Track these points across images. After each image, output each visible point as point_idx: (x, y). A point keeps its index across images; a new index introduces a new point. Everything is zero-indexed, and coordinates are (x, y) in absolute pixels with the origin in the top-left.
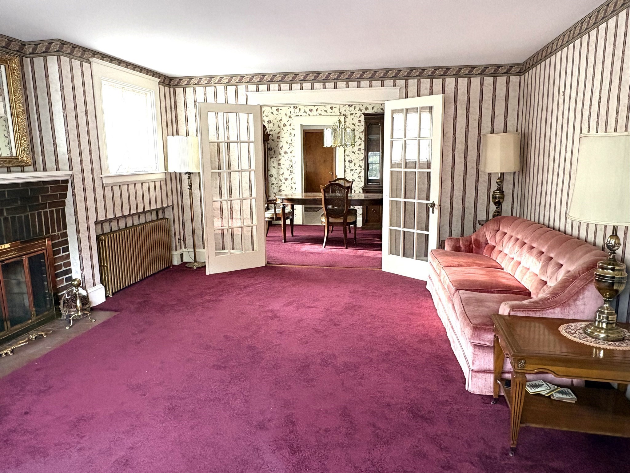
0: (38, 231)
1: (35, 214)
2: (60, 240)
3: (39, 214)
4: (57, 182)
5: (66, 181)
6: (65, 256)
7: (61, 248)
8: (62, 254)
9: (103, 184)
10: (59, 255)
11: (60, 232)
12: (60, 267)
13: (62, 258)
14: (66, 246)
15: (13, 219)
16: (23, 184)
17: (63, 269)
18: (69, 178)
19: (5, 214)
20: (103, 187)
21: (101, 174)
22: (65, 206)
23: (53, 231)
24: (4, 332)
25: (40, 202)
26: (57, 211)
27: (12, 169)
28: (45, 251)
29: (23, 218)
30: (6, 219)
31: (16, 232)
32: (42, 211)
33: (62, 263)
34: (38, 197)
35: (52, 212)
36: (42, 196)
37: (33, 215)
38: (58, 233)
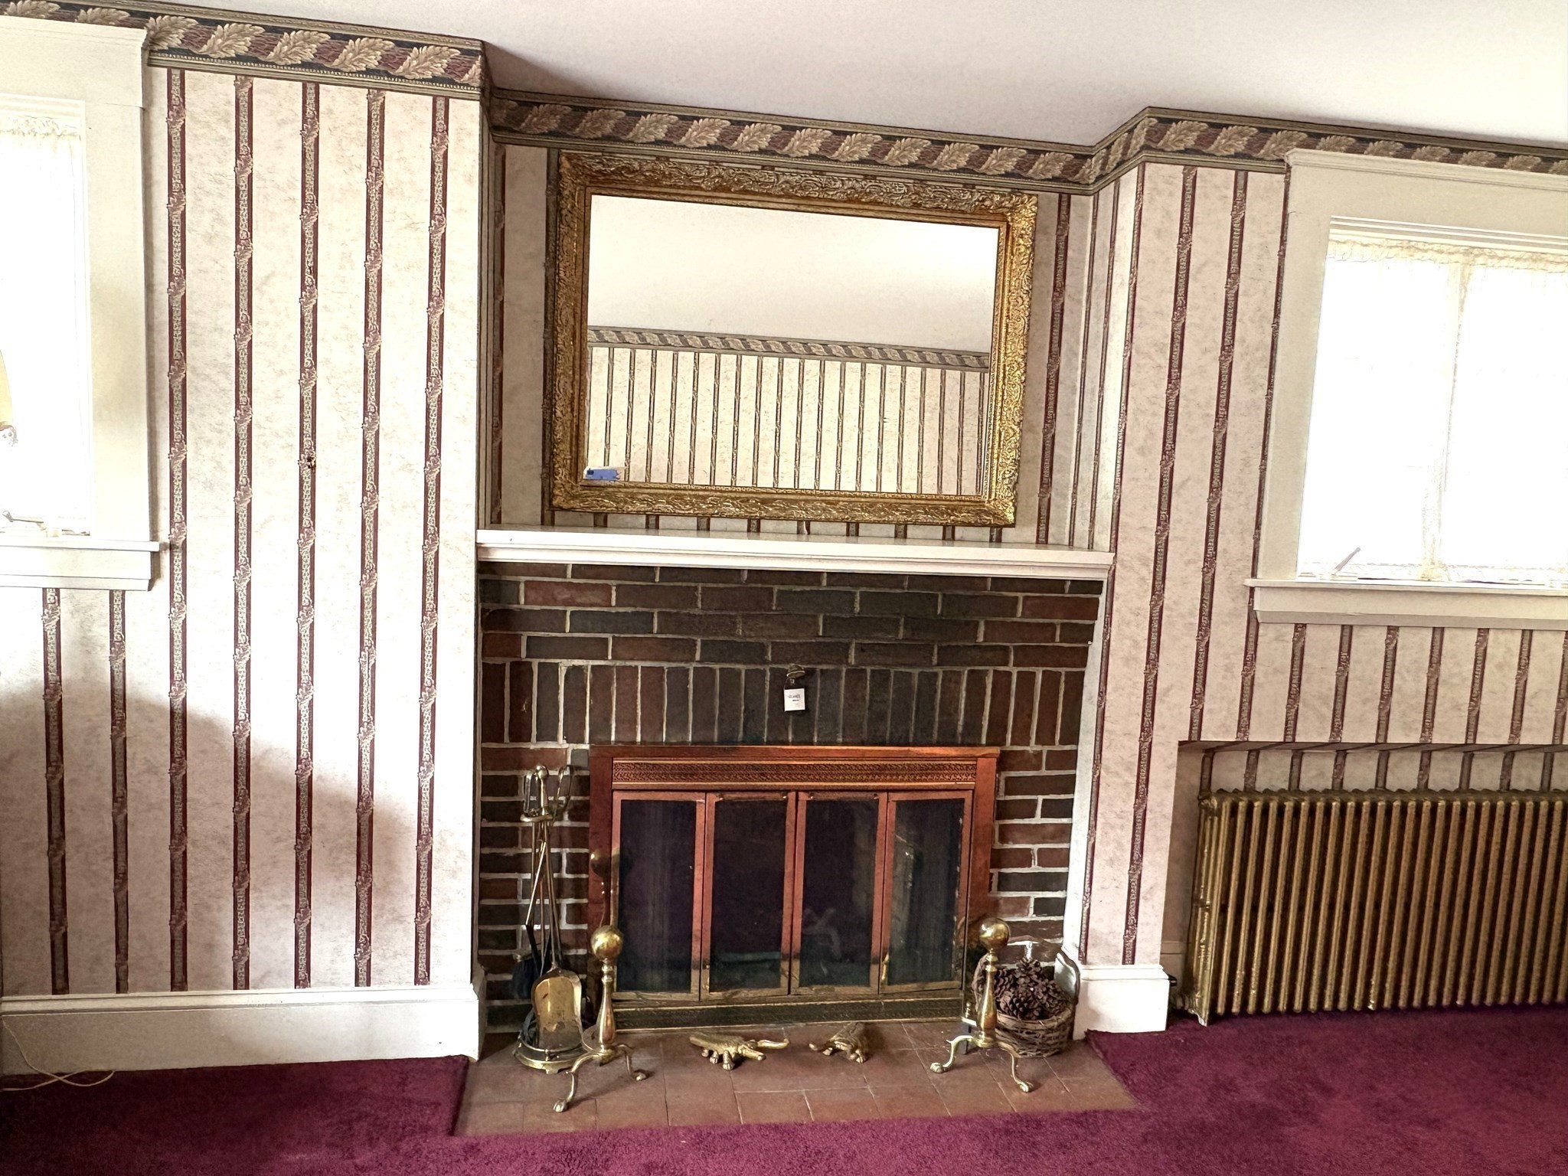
0: (960, 729)
1: (959, 674)
2: (1044, 772)
3: (977, 680)
4: (1057, 584)
5: (1095, 586)
6: (1051, 829)
7: (1040, 798)
8: (1038, 820)
9: (1251, 612)
10: (1027, 821)
11: (1046, 749)
12: (1025, 858)
13: (1036, 833)
14: (1063, 797)
15: (881, 678)
16: (914, 578)
17: (1035, 868)
18: (1103, 576)
19: (852, 660)
20: (1253, 622)
21: (1254, 575)
22: (1085, 665)
23: (1022, 737)
24: (777, 990)
25: (981, 639)
26: (1051, 680)
27: (959, 532)
28: (968, 797)
29: (915, 681)
30: (856, 674)
31: (882, 717)
32: (991, 669)
33: (1036, 847)
34: (977, 625)
35: (1027, 680)
36: (987, 623)
37: (952, 679)
38: (1039, 748)
